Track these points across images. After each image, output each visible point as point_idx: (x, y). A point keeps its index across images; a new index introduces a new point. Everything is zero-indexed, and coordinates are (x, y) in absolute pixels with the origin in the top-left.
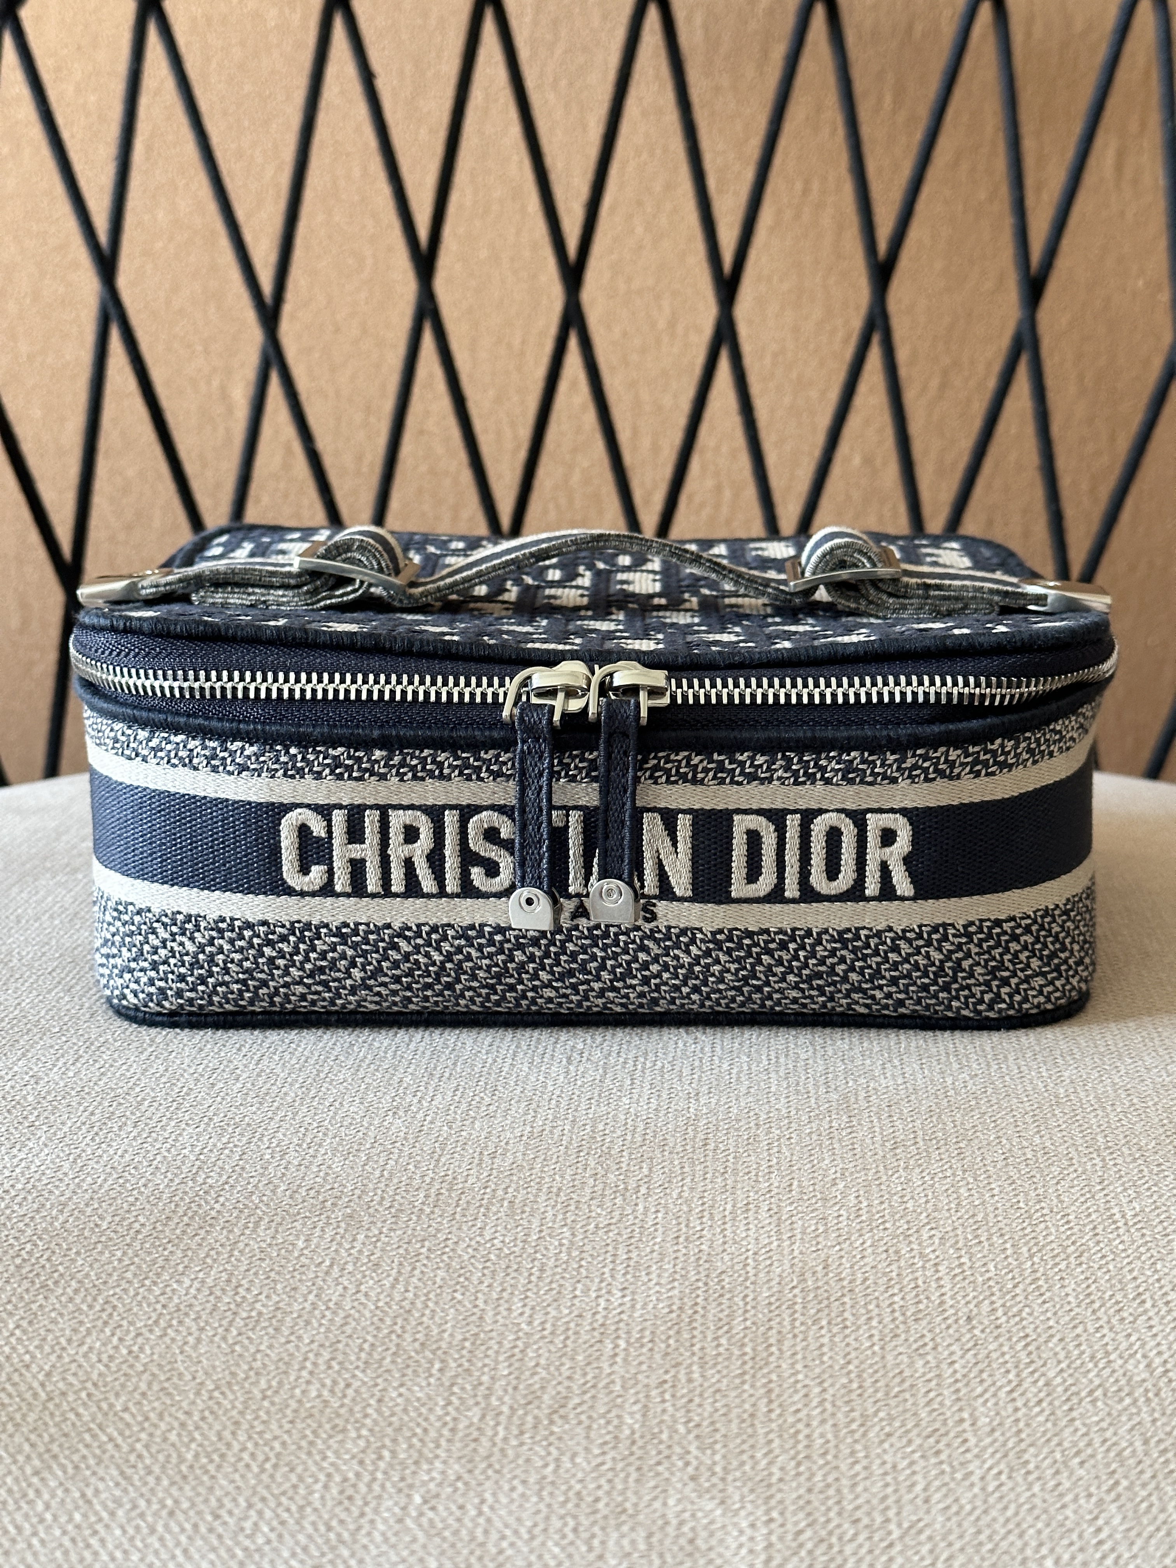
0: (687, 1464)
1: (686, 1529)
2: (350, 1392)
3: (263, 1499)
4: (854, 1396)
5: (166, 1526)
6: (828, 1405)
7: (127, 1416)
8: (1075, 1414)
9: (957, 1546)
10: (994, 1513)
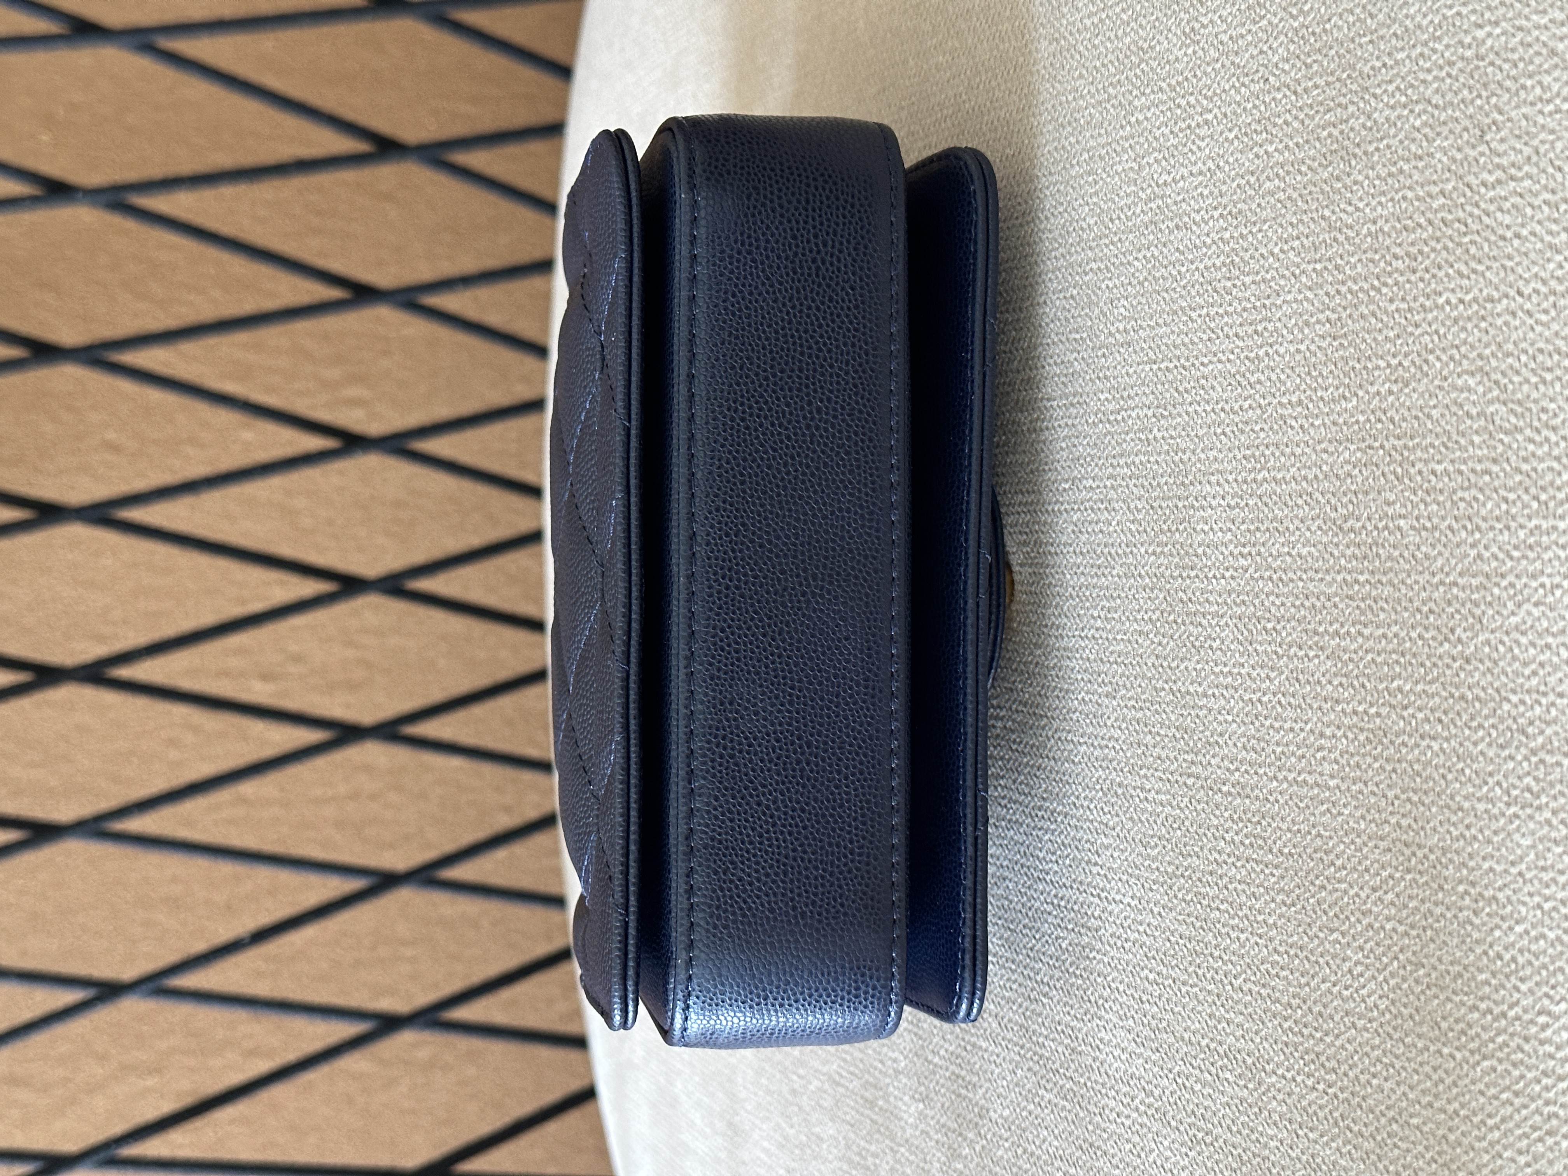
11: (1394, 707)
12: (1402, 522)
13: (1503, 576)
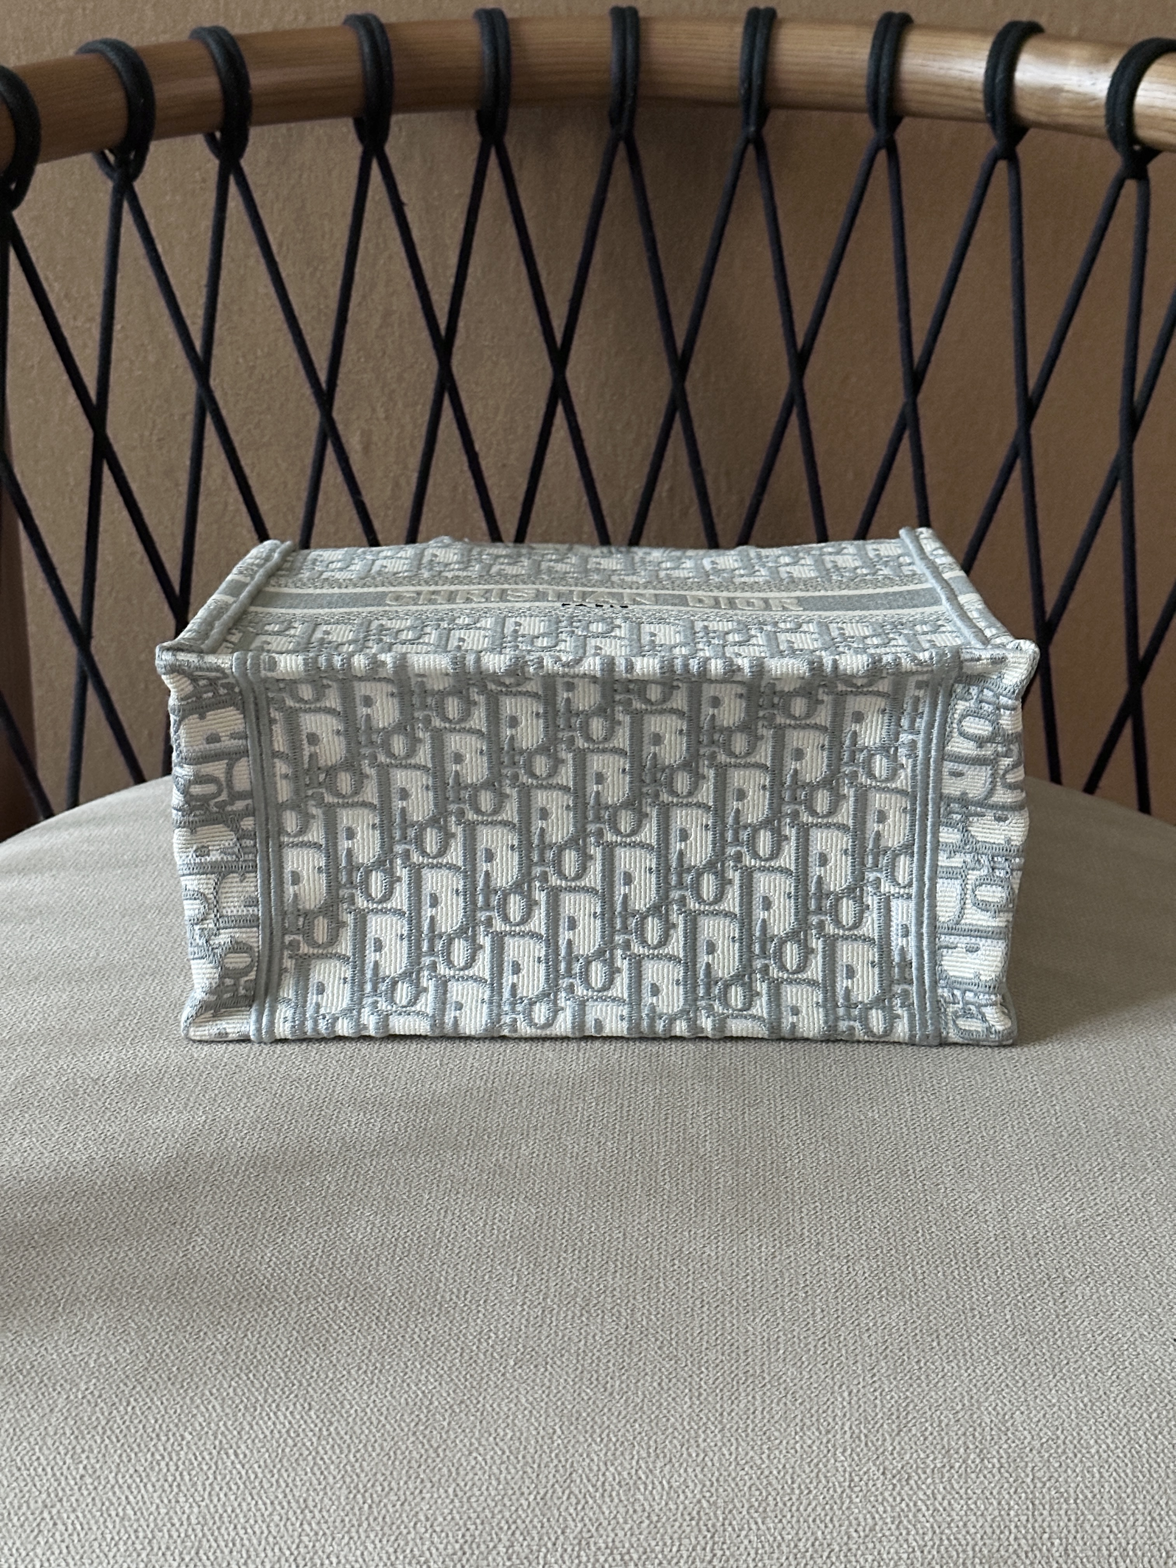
0: (657, 1340)
1: (656, 1378)
2: (468, 1296)
3: (428, 1363)
4: (749, 1296)
5: (378, 1378)
6: (734, 1302)
7: (345, 1312)
8: (869, 1306)
9: (799, 1385)
10: (819, 1365)
11: (480, 1333)
12: (583, 1342)
13: (548, 1396)
